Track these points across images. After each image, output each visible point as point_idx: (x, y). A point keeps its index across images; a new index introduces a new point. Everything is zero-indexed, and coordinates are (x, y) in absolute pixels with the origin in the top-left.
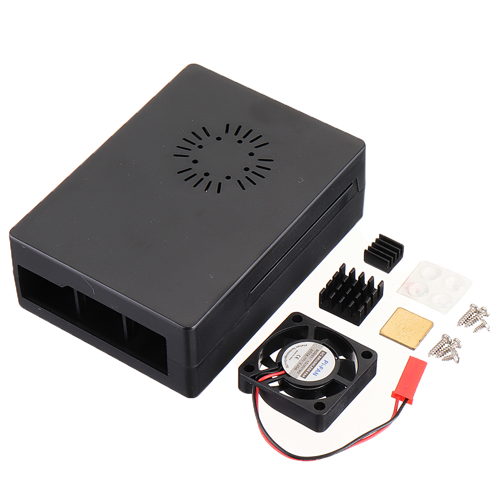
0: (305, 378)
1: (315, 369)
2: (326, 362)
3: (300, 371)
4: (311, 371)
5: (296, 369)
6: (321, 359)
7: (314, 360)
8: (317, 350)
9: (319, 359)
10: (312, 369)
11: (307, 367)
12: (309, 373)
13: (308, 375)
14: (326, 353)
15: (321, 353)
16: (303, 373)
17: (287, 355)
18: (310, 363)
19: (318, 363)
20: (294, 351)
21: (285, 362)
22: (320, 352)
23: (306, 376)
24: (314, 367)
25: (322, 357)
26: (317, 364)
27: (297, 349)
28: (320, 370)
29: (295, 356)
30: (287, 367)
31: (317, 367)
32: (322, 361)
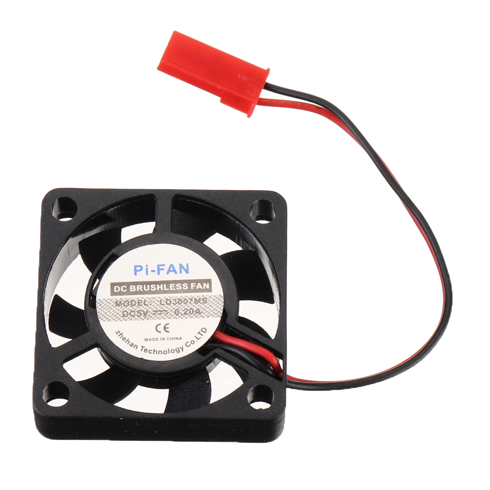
0: (209, 281)
1: (172, 277)
2: (137, 269)
3: (197, 301)
4: (182, 282)
5: (198, 312)
6: (136, 284)
7: (150, 292)
8: (118, 304)
9: (139, 287)
10: (175, 282)
11: (178, 295)
12: (189, 282)
13: (197, 281)
14: (113, 285)
15: (121, 293)
16: (200, 291)
17: (173, 351)
18: (162, 296)
19: (150, 283)
20: (149, 346)
21: (193, 342)
22: (118, 298)
23: (202, 281)
24: (167, 283)
25: (128, 284)
26: (156, 283)
27: (140, 343)
28: (166, 268)
29: (164, 334)
30: (204, 330)
31: (163, 277)
32: (141, 277)
